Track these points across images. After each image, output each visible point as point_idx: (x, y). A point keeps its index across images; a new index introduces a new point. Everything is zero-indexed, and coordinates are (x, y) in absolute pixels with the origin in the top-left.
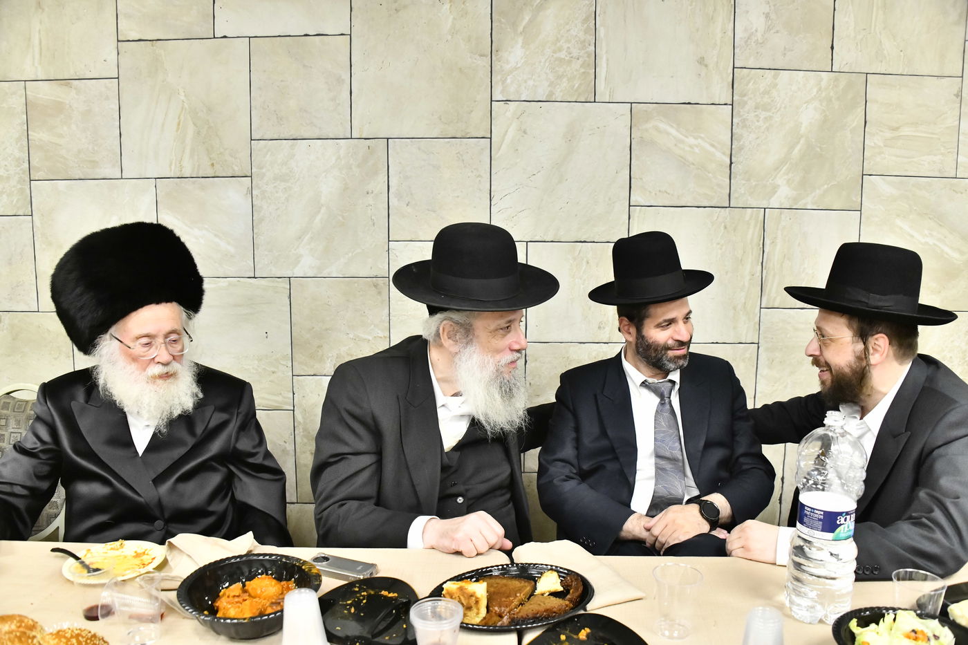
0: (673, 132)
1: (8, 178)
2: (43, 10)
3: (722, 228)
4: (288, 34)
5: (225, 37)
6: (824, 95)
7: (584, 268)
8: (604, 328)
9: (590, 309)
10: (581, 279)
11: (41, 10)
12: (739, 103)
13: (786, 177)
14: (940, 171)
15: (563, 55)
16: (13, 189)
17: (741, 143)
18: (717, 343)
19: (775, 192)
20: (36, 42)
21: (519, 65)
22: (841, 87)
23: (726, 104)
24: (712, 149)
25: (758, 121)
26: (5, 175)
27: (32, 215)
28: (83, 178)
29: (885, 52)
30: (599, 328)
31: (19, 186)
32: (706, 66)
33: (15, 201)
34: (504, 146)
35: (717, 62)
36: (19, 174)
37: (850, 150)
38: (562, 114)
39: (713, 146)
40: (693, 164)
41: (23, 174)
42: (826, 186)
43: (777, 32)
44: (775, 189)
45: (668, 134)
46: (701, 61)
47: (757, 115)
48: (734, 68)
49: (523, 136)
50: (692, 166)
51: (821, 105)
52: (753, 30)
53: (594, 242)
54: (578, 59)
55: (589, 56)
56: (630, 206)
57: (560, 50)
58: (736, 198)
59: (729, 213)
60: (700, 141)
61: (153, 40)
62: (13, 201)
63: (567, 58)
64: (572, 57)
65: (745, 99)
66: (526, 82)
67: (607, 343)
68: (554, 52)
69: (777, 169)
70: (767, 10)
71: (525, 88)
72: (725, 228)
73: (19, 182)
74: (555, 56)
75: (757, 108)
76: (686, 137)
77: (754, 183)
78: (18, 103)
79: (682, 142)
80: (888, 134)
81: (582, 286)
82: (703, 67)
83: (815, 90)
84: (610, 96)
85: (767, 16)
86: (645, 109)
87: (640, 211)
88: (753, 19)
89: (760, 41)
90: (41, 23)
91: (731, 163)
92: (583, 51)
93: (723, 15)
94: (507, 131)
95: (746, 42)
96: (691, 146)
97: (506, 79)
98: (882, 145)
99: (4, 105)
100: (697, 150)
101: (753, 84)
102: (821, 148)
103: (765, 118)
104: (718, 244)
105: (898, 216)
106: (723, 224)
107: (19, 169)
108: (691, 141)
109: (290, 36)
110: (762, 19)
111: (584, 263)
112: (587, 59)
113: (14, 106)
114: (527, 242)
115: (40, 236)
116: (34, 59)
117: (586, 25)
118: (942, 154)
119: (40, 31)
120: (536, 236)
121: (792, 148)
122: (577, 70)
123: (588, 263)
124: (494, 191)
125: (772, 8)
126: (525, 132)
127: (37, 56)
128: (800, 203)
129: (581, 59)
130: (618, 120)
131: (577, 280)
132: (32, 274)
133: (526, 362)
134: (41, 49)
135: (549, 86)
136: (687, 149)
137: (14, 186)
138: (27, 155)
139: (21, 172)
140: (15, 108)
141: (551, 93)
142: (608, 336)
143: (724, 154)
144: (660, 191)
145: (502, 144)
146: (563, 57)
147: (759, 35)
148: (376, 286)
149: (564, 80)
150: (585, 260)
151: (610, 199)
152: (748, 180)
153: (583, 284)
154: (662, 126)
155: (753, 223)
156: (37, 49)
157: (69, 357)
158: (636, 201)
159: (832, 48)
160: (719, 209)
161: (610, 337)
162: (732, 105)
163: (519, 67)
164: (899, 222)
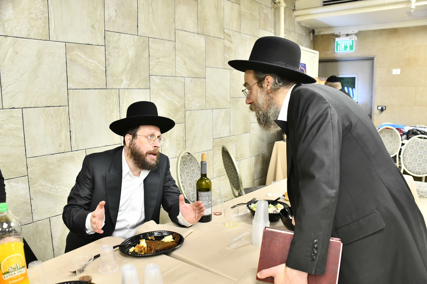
0: (83, 56)
3: (105, 98)
6: (136, 44)
7: (50, 119)
8: (62, 146)
9: (55, 138)
10: (49, 124)
12: (107, 46)
13: (125, 76)
14: (172, 74)
15: (33, 16)
17: (109, 62)
18: (107, 146)
19: (122, 82)
21: (11, 18)
22: (141, 42)
23: (103, 46)
24: (99, 65)
25: (114, 53)
29: (154, 30)
30: (60, 146)
32: (95, 29)
34: (6, 60)
35: (99, 28)
37: (145, 66)
38: (35, 45)
39: (99, 63)
40: (92, 71)
42: (138, 80)
43: (119, 18)
44: (122, 81)
45: (81, 57)
46: (93, 26)
47: (114, 51)
48: (105, 31)
49: (16, 55)
50: (92, 72)
51: (135, 48)
52: (111, 16)
53: (53, 106)
54: (41, 19)
55: (46, 19)
56: (68, 89)
57: (32, 13)
58: (109, 85)
59: (107, 91)
60: (94, 61)
63: (35, 18)
64: (38, 18)
65: (110, 44)
66: (15, 27)
67: (64, 153)
68: (29, 14)
69: (122, 73)
70: (116, 9)
71: (15, 30)
72: (106, 97)
74: (30, 16)
75: (114, 48)
76: (89, 59)
77: (115, 79)
79: (87, 61)
80: (156, 61)
81: (50, 128)
82: (93, 29)
83: (133, 42)
84: (56, 38)
85: (116, 11)
86: (72, 45)
87: (72, 91)
88: (111, 11)
89: (114, 21)
91: (106, 70)
92: (43, 16)
93: (100, 8)
94: (7, 52)
95: (109, 20)
96: (91, 63)
97: (4, 25)
98: (154, 64)
100: (93, 65)
101: (113, 38)
102: (136, 65)
103: (117, 52)
104: (104, 104)
105: (161, 90)
106: (105, 96)
108: (90, 60)
110: (114, 12)
111: (50, 117)
112: (45, 19)
114: (22, 108)
117: (43, 3)
118: (172, 68)
120: (26, 105)
121: (127, 65)
122: (40, 24)
123: (52, 116)
124: (3, 83)
125: (117, 8)
126: (17, 53)
128: (131, 86)
129: (42, 19)
130: (60, 50)
131: (47, 125)
133: (27, 168)
135: (27, 31)
136: (89, 64)
141: (29, 35)
142: (64, 149)
143: (103, 66)
144: (80, 82)
145: (5, 59)
146: (33, 17)
147: (113, 18)
149: (35, 29)
150: (50, 115)
151: (59, 86)
152: (113, 77)
153: (51, 127)
154: (79, 53)
155: (115, 95)
158: (70, 87)
159: (138, 26)
160: (103, 90)
161: (64, 150)
162: (105, 46)
163: (11, 19)
164: (161, 93)
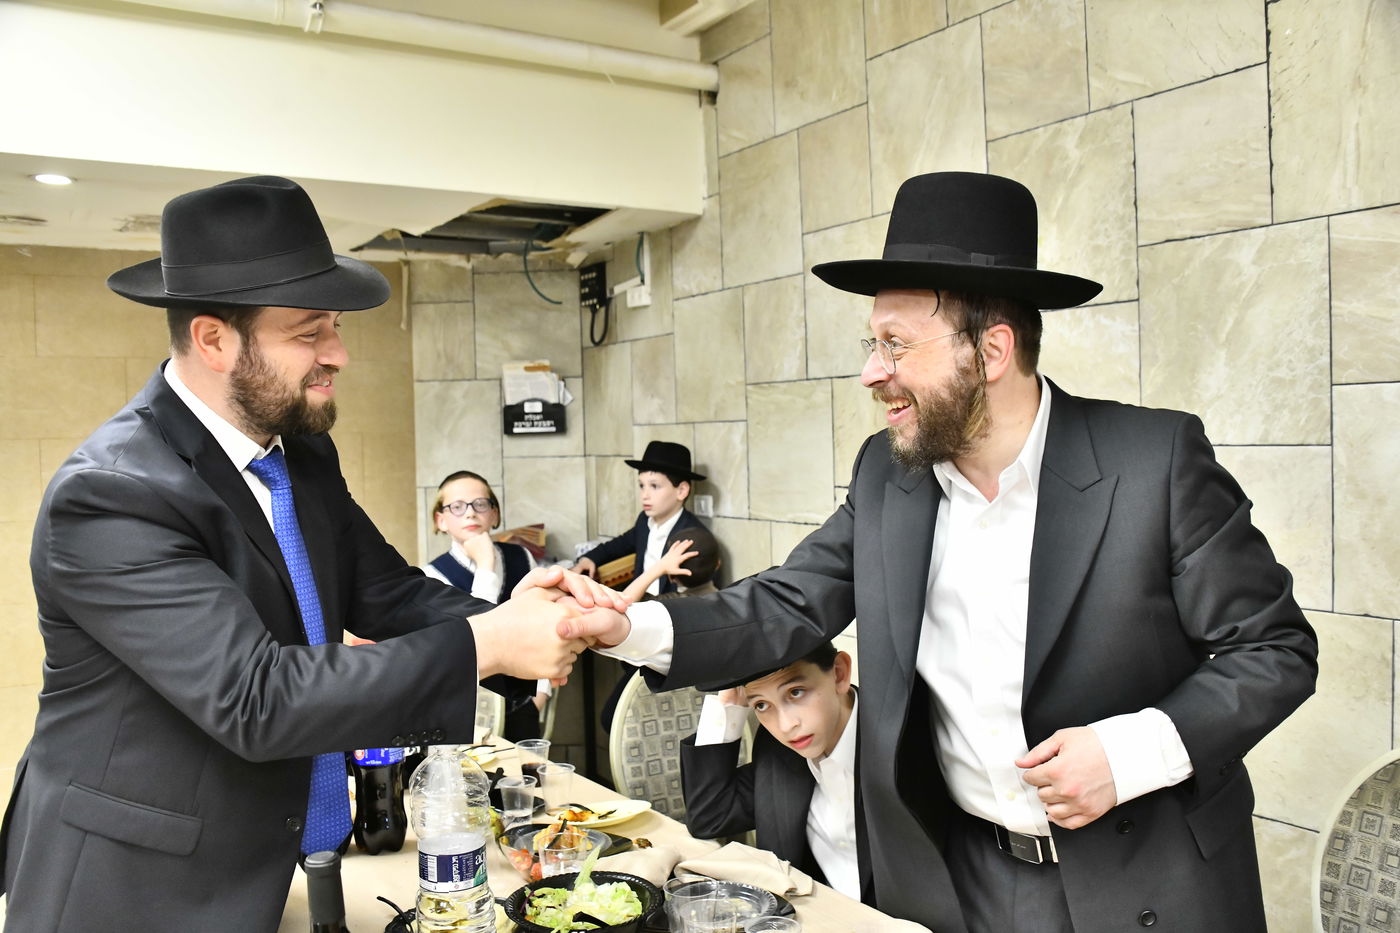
1: (1293, 382)
2: (1365, 88)
11: (1361, 90)
16: (1301, 401)
20: (1350, 146)
26: (1288, 378)
27: (1331, 445)
31: (1312, 395)
33: (1302, 423)
36: (1312, 374)
41: (1319, 374)
62: (1299, 421)
73: (1311, 388)
78: (1315, 254)
90: (1360, 113)
99: (1292, 261)
107: (1312, 365)
113: (1308, 260)
115: (1344, 481)
116: (1345, 174)
119: (1357, 125)
127: (1351, 169)
132: (1326, 544)
134: (1359, 156)
137: (1303, 396)
138: (1328, 341)
139: (1316, 371)
140: (1309, 263)
156: (1351, 158)
157: (1384, 700)
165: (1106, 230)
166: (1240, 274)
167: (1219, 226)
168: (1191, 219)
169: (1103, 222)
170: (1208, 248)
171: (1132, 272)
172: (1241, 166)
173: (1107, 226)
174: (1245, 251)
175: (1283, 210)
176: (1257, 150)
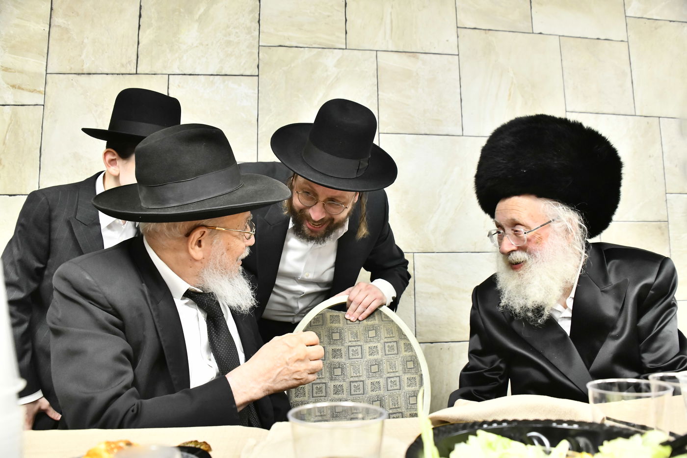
4: (586, 37)
5: (540, 33)
20: (388, 21)
28: (428, 133)
61: (485, 30)
78: (369, 68)
90: (392, 8)
99: (357, 69)
109: (587, 38)
113: (366, 70)
116: (385, 33)
119: (391, 12)
127: (388, 32)
134: (392, 27)
140: (367, 72)
148: (660, 228)
156: (388, 27)
165: (237, 33)
166: (327, 71)
167: (315, 44)
168: (296, 37)
169: (234, 28)
170: (307, 54)
171: (255, 60)
172: (329, 16)
173: (237, 31)
174: (330, 59)
175: (353, 42)
176: (338, 11)
